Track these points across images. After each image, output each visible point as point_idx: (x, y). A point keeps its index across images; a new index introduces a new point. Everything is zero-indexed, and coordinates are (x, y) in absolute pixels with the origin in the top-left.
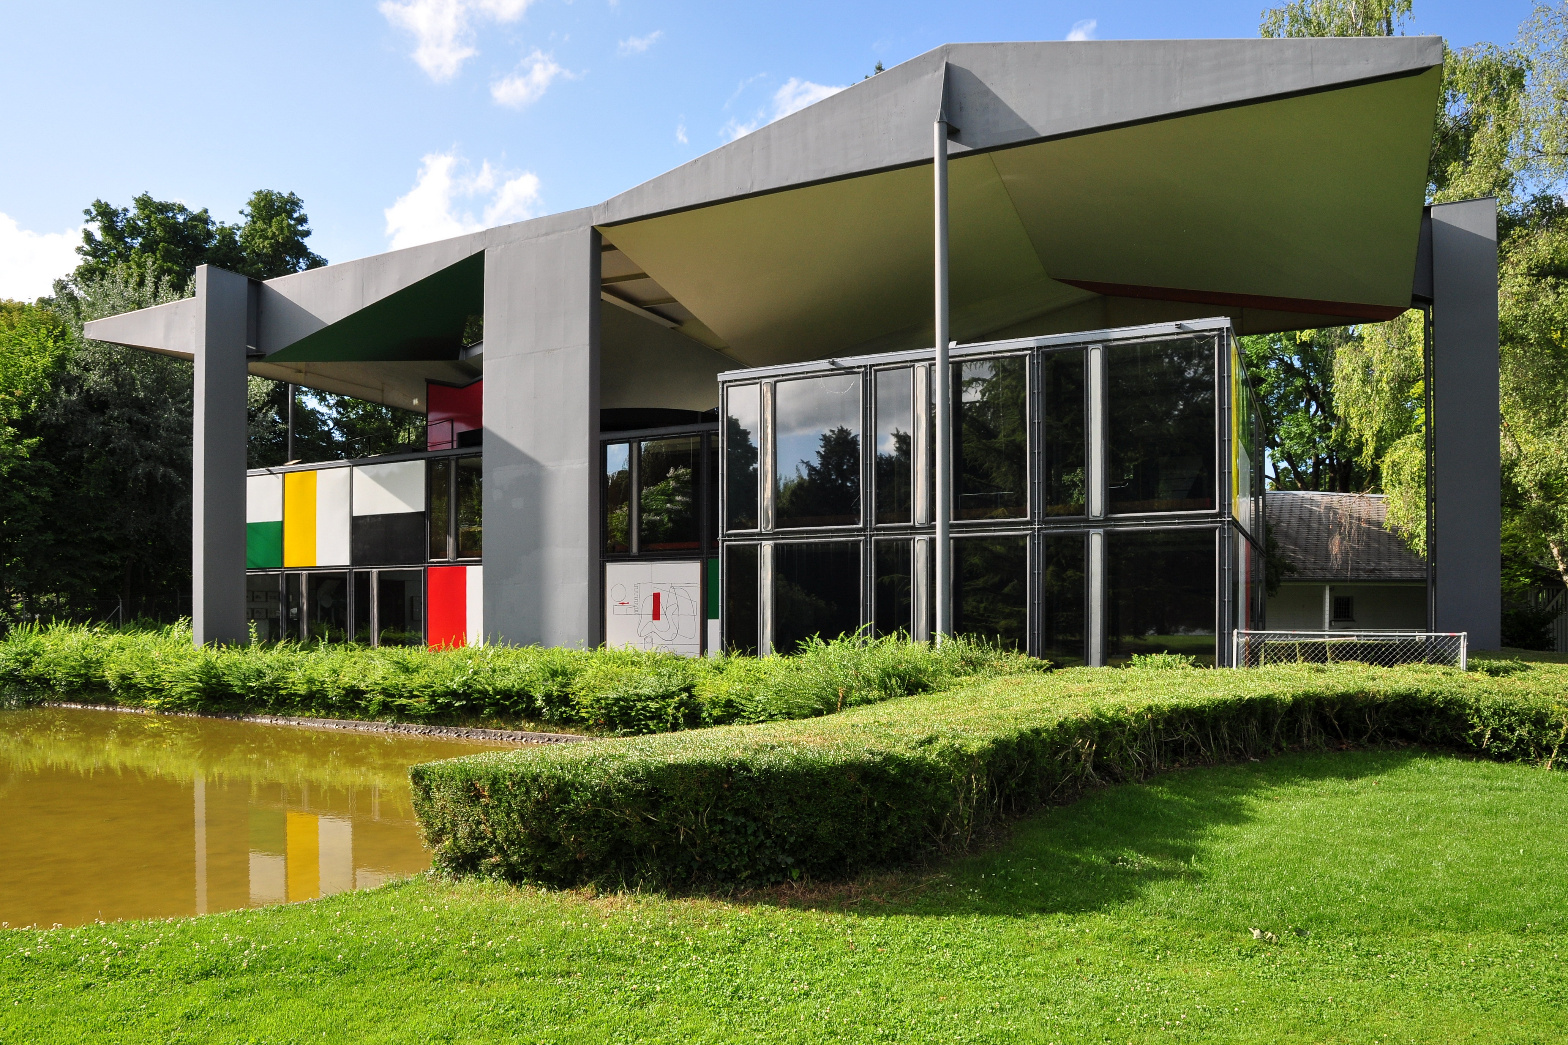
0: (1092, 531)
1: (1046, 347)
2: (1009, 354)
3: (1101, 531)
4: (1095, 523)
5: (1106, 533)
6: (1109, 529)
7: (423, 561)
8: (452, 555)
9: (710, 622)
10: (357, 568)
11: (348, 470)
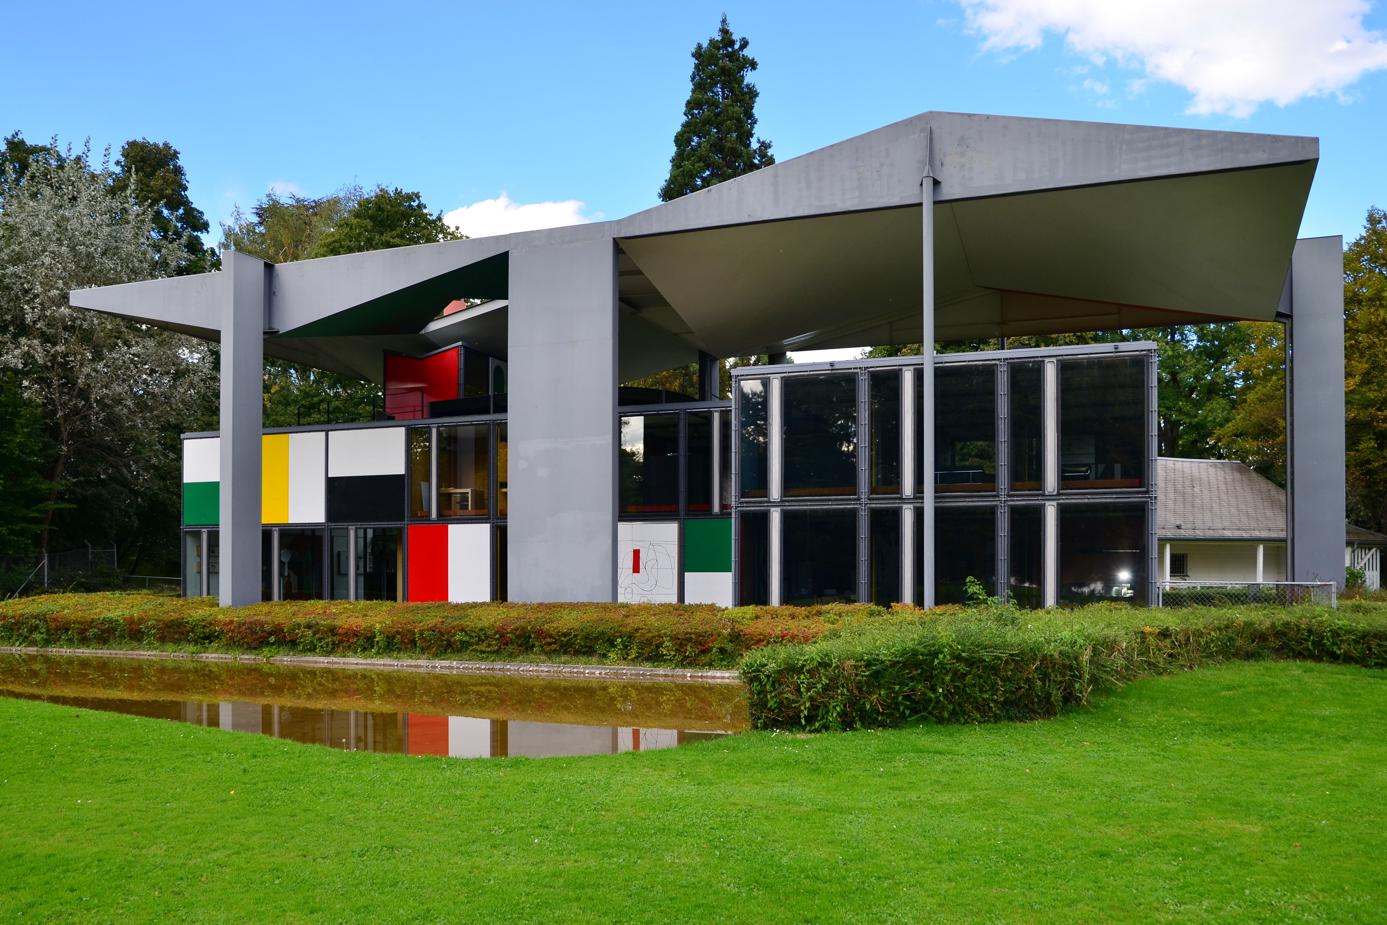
0: (1047, 503)
1: (1010, 359)
2: (981, 363)
3: (1055, 503)
4: (1051, 498)
5: (1059, 505)
6: (1061, 501)
7: (402, 519)
8: (434, 515)
9: (687, 575)
10: (333, 525)
11: (324, 433)
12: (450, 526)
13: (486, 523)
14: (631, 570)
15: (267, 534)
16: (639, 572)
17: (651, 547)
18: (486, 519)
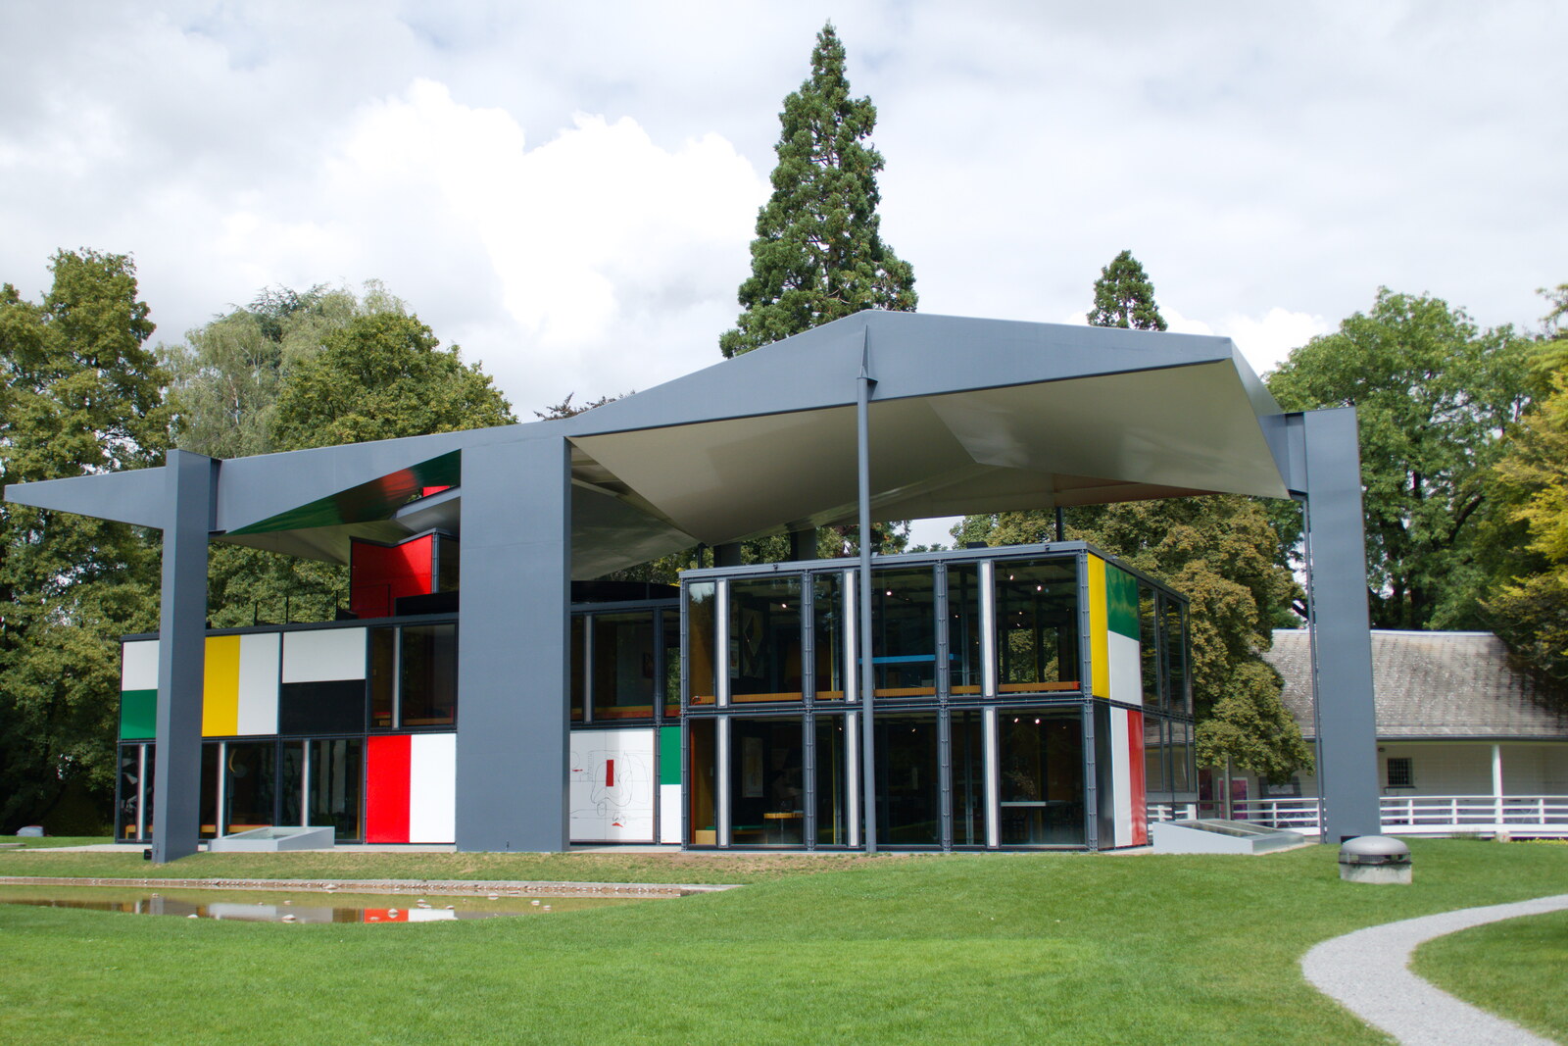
1: (947, 559)
3: (993, 707)
4: (989, 702)
5: (997, 709)
6: (1000, 706)
7: (362, 730)
8: (396, 724)
9: (663, 787)
10: (286, 737)
11: (278, 635)
12: (413, 736)
13: (452, 733)
14: (605, 783)
15: (210, 747)
16: (612, 785)
17: (625, 757)
18: (452, 728)
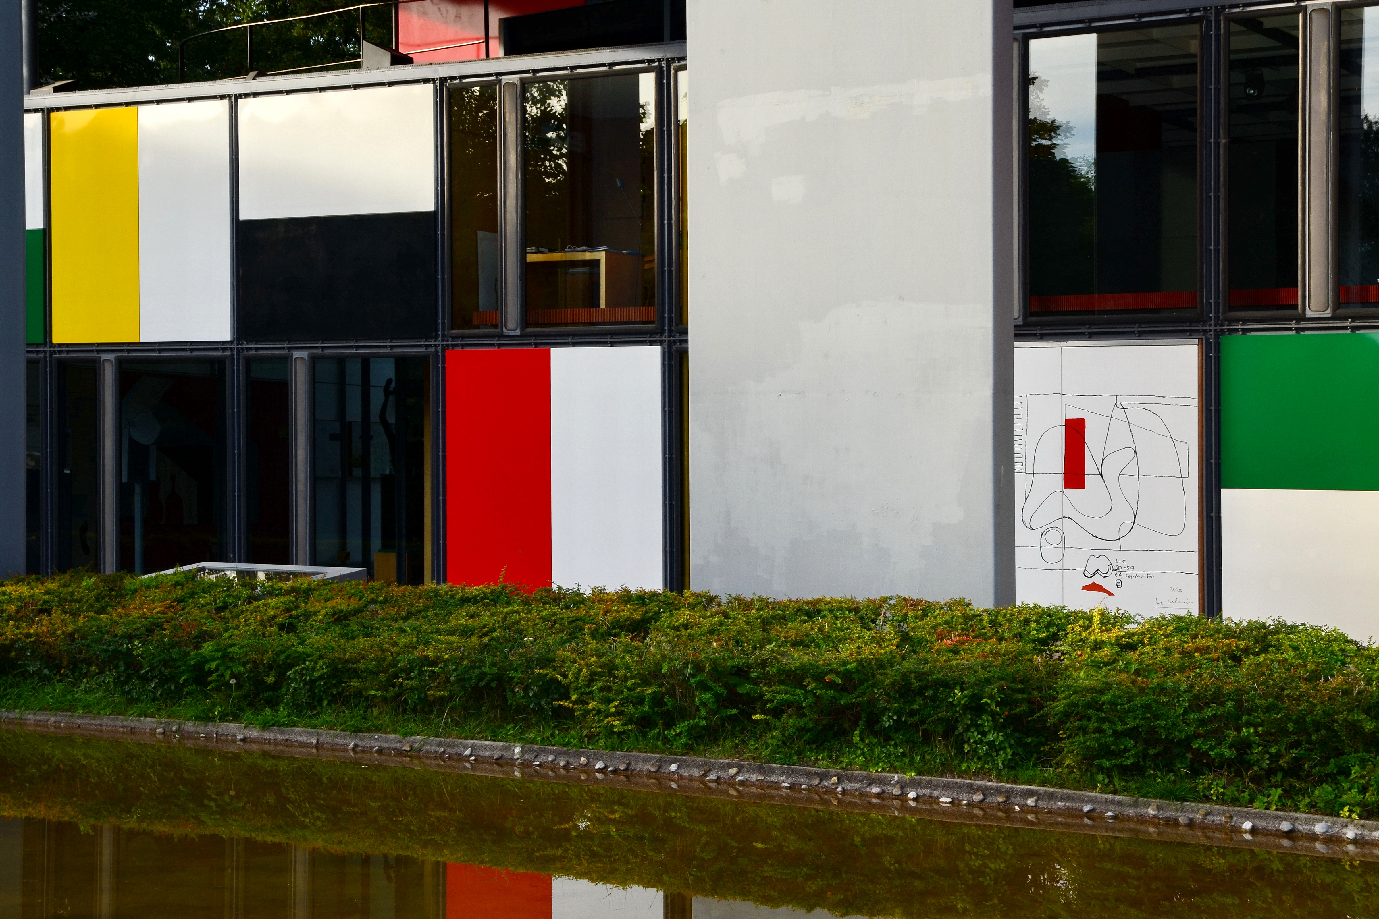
7: (430, 332)
8: (511, 319)
10: (253, 349)
12: (556, 353)
13: (652, 343)
14: (1060, 479)
16: (1081, 485)
17: (1119, 413)
18: (652, 333)
